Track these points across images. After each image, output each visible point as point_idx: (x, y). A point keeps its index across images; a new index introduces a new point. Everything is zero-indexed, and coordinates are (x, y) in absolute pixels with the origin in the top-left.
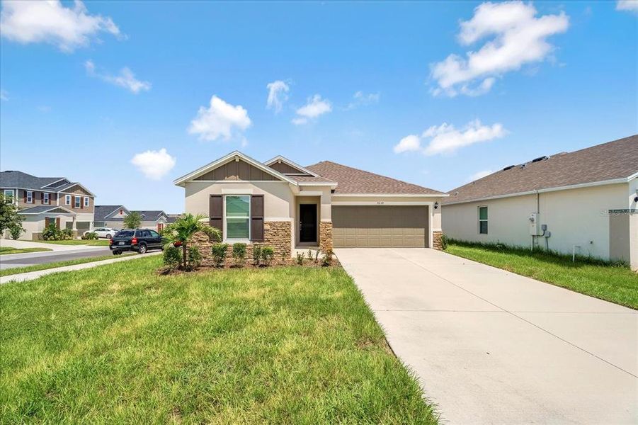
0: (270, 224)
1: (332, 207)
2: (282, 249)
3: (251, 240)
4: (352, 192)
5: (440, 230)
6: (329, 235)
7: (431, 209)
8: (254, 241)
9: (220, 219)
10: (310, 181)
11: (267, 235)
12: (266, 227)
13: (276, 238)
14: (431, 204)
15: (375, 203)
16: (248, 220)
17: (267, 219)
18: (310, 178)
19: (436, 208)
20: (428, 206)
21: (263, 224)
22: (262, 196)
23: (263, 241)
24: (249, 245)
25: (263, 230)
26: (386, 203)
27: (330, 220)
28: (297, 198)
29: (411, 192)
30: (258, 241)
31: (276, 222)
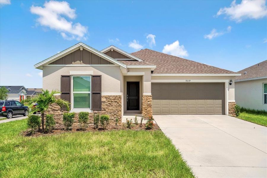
0: (106, 97)
1: (152, 84)
2: (115, 116)
3: (92, 110)
4: (166, 72)
5: (234, 101)
6: (149, 106)
7: (227, 85)
8: (94, 110)
9: (69, 93)
10: (135, 64)
11: (103, 106)
12: (103, 99)
13: (111, 108)
14: (227, 82)
15: (184, 81)
16: (89, 94)
17: (103, 94)
18: (135, 62)
19: (230, 84)
20: (224, 83)
21: (100, 97)
22: (100, 76)
23: (101, 110)
24: (91, 113)
25: (100, 102)
26: (192, 81)
27: (150, 94)
28: (125, 77)
29: (211, 72)
30: (97, 110)
31: (111, 96)
